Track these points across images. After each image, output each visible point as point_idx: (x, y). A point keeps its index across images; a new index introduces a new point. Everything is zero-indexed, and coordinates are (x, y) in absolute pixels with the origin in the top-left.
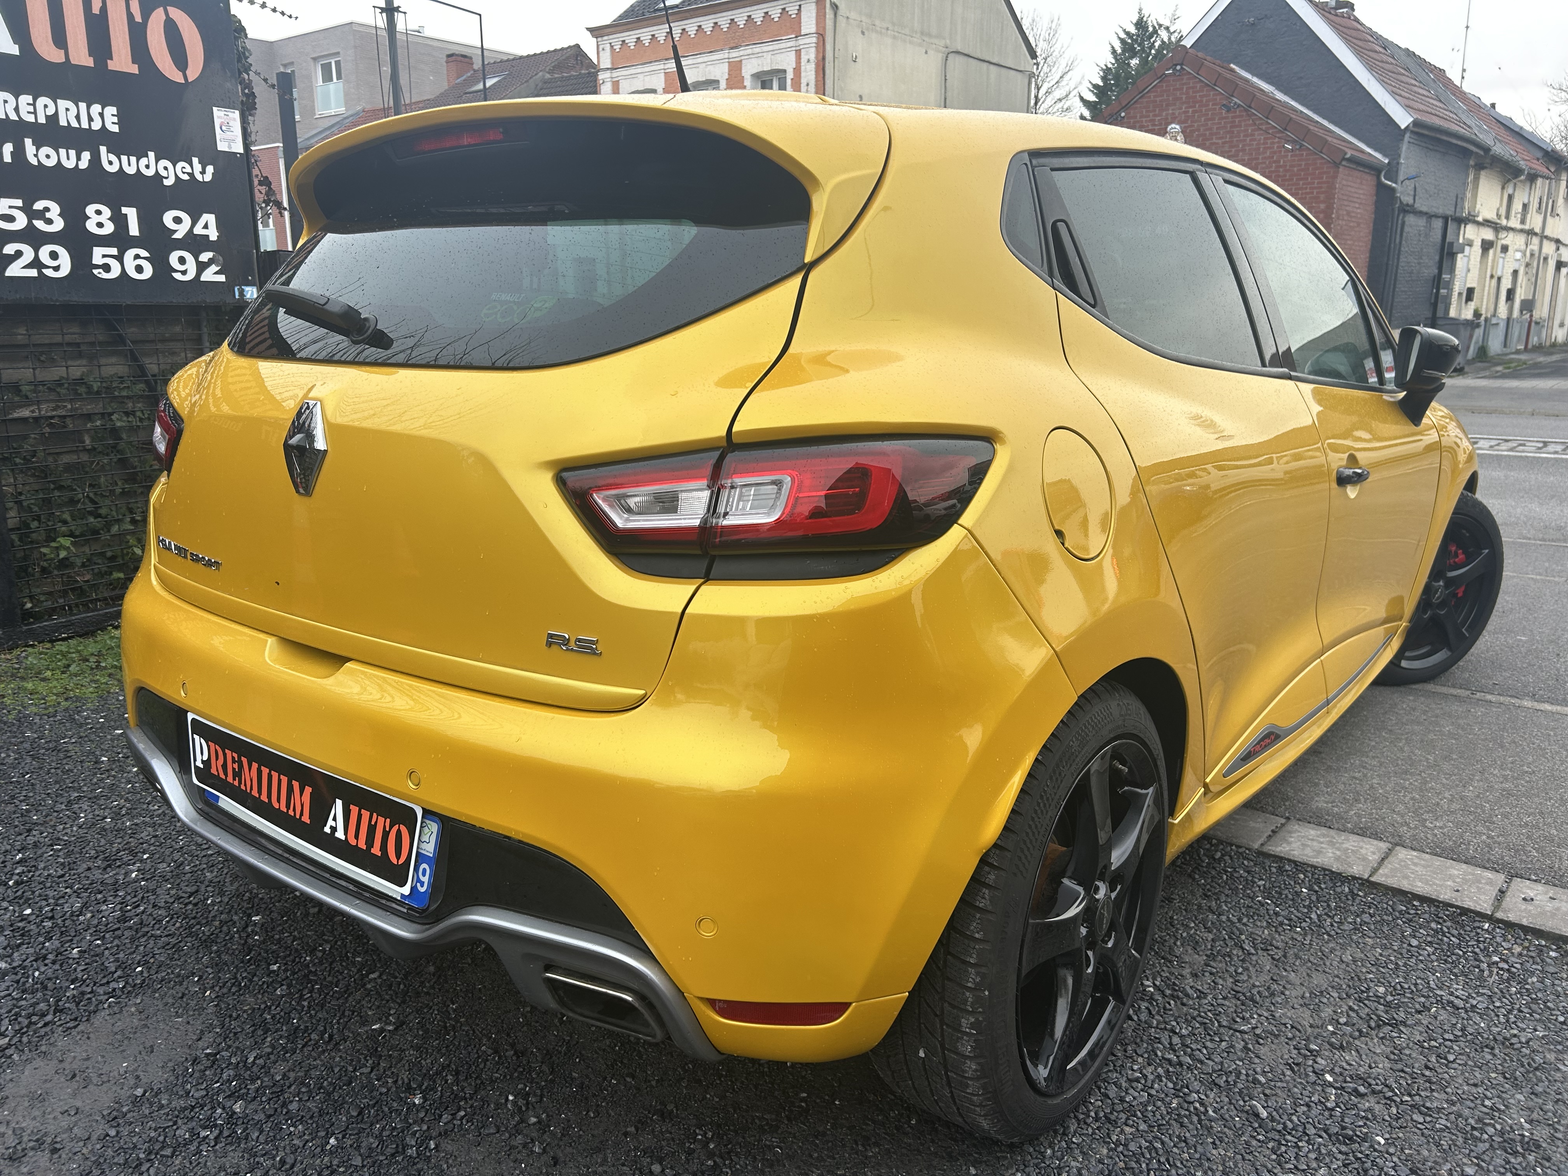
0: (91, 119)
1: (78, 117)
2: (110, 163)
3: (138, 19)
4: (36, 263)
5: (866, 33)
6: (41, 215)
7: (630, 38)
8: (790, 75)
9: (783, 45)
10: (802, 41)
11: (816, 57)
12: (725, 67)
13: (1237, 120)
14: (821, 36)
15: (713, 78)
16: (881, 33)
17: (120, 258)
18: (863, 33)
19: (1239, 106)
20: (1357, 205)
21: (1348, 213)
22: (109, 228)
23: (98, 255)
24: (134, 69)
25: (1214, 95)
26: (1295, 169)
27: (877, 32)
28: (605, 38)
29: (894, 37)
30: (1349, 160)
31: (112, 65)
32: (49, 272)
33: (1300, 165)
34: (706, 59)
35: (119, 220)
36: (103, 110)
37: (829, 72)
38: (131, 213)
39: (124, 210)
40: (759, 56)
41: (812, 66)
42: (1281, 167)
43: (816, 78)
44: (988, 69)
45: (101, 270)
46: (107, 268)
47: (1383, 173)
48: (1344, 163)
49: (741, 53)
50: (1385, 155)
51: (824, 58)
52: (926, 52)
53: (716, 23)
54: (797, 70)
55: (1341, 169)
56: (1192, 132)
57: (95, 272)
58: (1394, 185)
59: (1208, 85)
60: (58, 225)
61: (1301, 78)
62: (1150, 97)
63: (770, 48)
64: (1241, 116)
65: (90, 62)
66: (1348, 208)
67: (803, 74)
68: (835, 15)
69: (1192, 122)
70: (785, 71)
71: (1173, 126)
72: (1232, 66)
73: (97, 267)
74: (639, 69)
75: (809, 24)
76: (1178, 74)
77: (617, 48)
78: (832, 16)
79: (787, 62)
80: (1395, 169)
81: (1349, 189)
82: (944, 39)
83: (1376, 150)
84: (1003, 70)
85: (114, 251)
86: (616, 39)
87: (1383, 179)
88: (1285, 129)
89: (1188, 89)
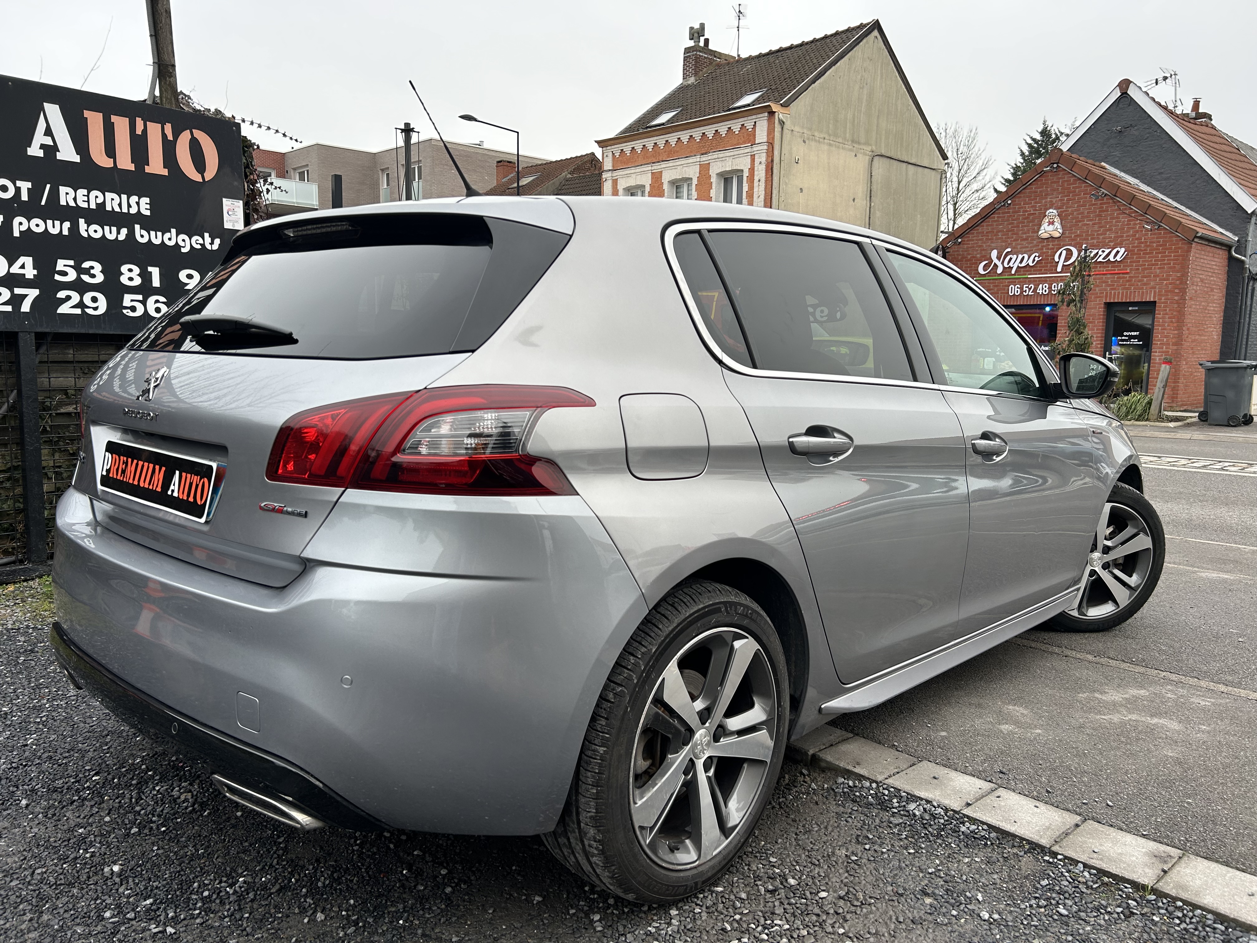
0: (129, 206)
1: (120, 205)
2: (142, 236)
3: (170, 137)
4: (81, 305)
5: (807, 142)
6: (87, 271)
7: (627, 147)
8: (746, 174)
9: (742, 152)
10: (755, 148)
11: (767, 160)
12: (697, 169)
13: (1104, 206)
14: (771, 144)
15: (687, 176)
16: (819, 142)
17: (144, 302)
18: (804, 142)
19: (1106, 195)
20: (1210, 274)
21: (1202, 280)
22: (137, 281)
23: (128, 300)
24: (165, 172)
25: (1085, 187)
26: (1155, 245)
27: (815, 141)
28: (609, 148)
29: (830, 145)
30: (1201, 238)
31: (148, 169)
32: (90, 311)
33: (1159, 242)
34: (683, 162)
35: (146, 276)
36: (139, 199)
37: (775, 171)
38: (155, 271)
39: (150, 269)
40: (722, 159)
41: (763, 167)
42: (1142, 243)
43: (766, 175)
44: (907, 168)
45: (129, 311)
46: (133, 309)
47: (1233, 249)
48: (1196, 240)
49: (709, 158)
50: (1235, 234)
51: (772, 161)
52: (856, 155)
53: (691, 136)
54: (752, 170)
55: (1194, 245)
56: (1067, 215)
57: (125, 311)
58: (1243, 258)
59: (1080, 179)
60: (100, 278)
61: (1162, 173)
62: (1032, 188)
63: (732, 154)
64: (1109, 203)
65: (132, 167)
66: (1201, 276)
67: (756, 173)
68: (782, 128)
69: (1067, 208)
70: (742, 171)
71: (1051, 210)
72: (1103, 164)
73: (126, 308)
74: (632, 171)
75: (761, 135)
76: (1055, 170)
77: (617, 155)
78: (780, 130)
79: (743, 164)
80: (1244, 246)
81: (1202, 261)
82: (871, 145)
83: (1227, 230)
84: (920, 169)
85: (140, 297)
86: (616, 149)
87: (1234, 253)
88: (1146, 213)
89: (1063, 182)
